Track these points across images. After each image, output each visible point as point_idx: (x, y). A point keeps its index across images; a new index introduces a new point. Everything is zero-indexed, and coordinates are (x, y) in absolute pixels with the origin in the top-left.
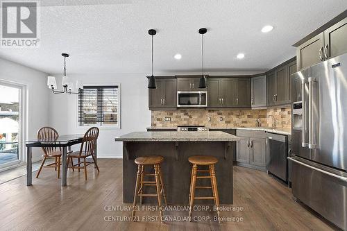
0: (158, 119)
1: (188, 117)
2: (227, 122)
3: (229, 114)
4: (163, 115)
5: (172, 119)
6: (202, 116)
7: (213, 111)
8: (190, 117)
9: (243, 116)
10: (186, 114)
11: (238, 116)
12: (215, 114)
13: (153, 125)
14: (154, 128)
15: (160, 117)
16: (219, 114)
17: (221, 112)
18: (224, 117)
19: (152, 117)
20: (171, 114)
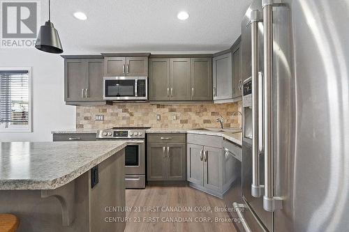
0: (86, 118)
1: (128, 115)
2: (182, 122)
3: (186, 110)
4: (92, 111)
5: (106, 118)
6: (147, 114)
7: (163, 106)
8: (131, 115)
9: (204, 113)
10: (126, 111)
11: (198, 113)
12: (166, 110)
13: (79, 126)
14: (80, 131)
15: (88, 115)
16: (172, 110)
17: (175, 107)
18: (179, 114)
19: (78, 114)
20: (105, 111)
